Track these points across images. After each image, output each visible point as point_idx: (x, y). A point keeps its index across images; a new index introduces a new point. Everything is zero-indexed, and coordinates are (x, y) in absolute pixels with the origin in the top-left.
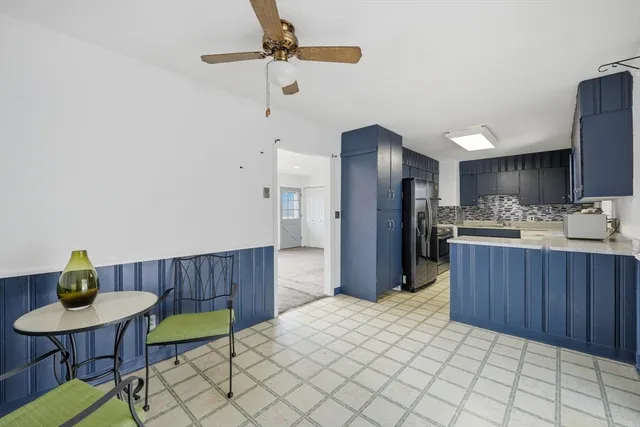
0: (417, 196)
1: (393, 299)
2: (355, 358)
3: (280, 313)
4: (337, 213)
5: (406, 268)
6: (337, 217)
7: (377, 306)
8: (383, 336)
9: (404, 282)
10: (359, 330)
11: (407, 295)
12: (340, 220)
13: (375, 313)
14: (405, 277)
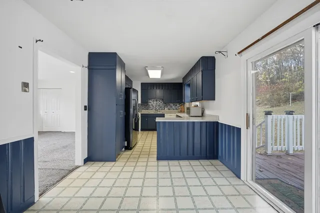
0: (133, 98)
1: (122, 156)
2: (126, 208)
3: (40, 195)
4: (85, 107)
5: (127, 137)
6: (85, 110)
7: (117, 163)
8: (134, 182)
9: (126, 145)
10: (116, 185)
11: (129, 152)
12: (87, 111)
13: (119, 169)
14: (126, 142)
